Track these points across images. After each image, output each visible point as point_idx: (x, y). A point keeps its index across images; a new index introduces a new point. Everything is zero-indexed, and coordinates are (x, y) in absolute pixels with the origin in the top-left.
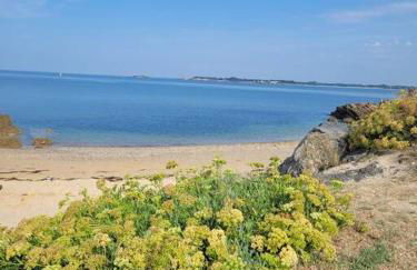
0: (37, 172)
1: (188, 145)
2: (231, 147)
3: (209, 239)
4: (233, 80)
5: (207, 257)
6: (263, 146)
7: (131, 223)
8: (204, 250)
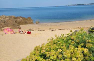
0: (37, 29)
1: (68, 22)
2: (79, 22)
3: (84, 51)
4: (79, 5)
5: (84, 55)
6: (87, 21)
7: (65, 46)
8: (83, 53)
